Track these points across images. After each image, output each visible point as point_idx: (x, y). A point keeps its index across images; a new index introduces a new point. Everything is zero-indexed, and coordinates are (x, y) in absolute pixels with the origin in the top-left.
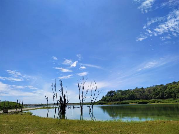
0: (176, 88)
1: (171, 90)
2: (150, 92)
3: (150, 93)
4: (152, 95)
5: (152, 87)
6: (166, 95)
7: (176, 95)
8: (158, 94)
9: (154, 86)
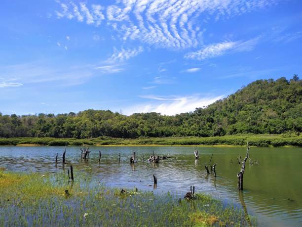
0: (81, 123)
1: (72, 126)
2: (30, 125)
3: (31, 127)
4: (34, 130)
5: (34, 116)
6: (62, 132)
7: (80, 133)
8: (48, 129)
9: (37, 115)
